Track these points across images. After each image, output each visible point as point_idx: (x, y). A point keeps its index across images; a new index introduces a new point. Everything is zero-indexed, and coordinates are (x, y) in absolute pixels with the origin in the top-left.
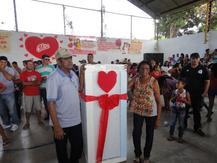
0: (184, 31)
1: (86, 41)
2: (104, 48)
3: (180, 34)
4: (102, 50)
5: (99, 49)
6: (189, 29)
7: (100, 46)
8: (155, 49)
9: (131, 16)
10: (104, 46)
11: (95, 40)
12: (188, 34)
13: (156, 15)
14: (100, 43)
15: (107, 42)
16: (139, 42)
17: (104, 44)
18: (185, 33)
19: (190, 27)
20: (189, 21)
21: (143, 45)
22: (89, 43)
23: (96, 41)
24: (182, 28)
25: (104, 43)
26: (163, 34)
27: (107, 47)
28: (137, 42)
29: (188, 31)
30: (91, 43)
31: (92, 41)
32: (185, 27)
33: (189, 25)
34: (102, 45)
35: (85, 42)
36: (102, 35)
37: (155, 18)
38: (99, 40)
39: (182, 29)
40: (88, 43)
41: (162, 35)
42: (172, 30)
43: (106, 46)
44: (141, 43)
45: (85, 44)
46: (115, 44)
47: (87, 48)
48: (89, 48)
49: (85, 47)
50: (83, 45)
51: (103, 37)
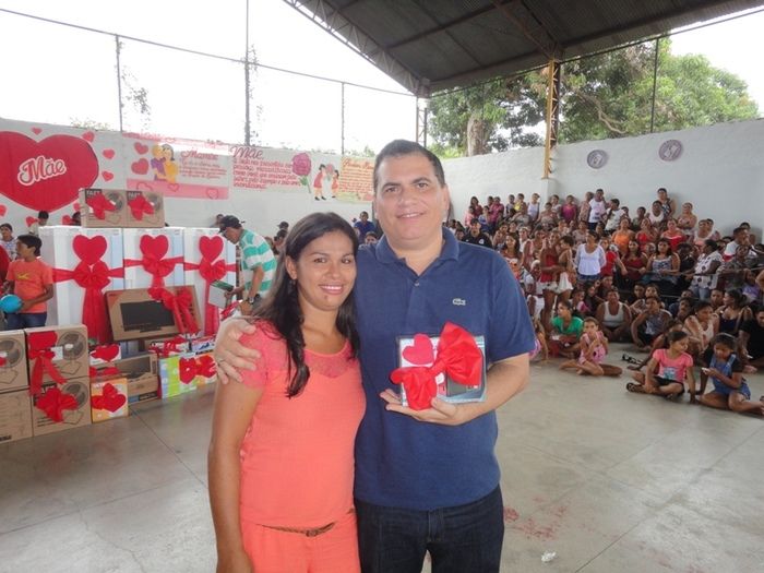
0: (513, 134)
1: (193, 154)
2: (254, 180)
3: (502, 145)
4: (248, 186)
5: (239, 183)
6: (526, 130)
7: (243, 173)
9: (343, 83)
10: (255, 174)
11: (224, 152)
12: (523, 143)
13: (420, 85)
14: (243, 162)
15: (265, 160)
16: (367, 163)
17: (255, 167)
18: (515, 141)
19: (527, 124)
20: (526, 106)
22: (205, 161)
23: (228, 157)
24: (506, 126)
25: (254, 163)
26: (451, 139)
27: (265, 176)
28: (362, 164)
29: (522, 134)
30: (212, 162)
31: (214, 157)
33: (524, 117)
34: (247, 171)
35: (189, 159)
36: (248, 137)
37: (418, 94)
38: (239, 154)
39: (507, 128)
40: (198, 161)
41: (447, 144)
42: (472, 130)
43: (259, 172)
45: (191, 163)
46: (291, 169)
47: (198, 176)
48: (203, 176)
49: (189, 176)
50: (185, 168)
51: (251, 144)
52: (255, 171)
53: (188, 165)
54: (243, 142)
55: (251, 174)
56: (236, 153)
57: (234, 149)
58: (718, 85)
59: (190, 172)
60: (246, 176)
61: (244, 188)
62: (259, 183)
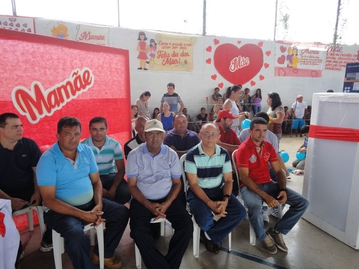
1: (307, 51)
2: (336, 65)
4: (332, 69)
5: (328, 68)
7: (330, 61)
10: (337, 62)
11: (322, 49)
14: (331, 55)
15: (343, 53)
17: (337, 57)
22: (312, 55)
23: (324, 52)
25: (337, 55)
27: (342, 62)
30: (315, 55)
31: (317, 52)
34: (332, 60)
35: (305, 54)
36: (336, 37)
38: (330, 50)
40: (309, 55)
43: (339, 61)
45: (305, 56)
46: (356, 58)
47: (308, 64)
48: (310, 64)
49: (304, 64)
50: (302, 59)
51: (337, 43)
52: (337, 60)
53: (304, 58)
55: (334, 62)
56: (328, 49)
57: (328, 47)
59: (305, 62)
60: (332, 63)
61: (330, 70)
62: (338, 67)
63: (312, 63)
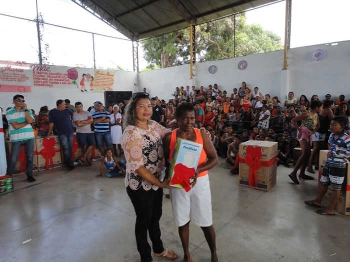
1: (9, 69)
2: (46, 82)
4: (43, 85)
5: (37, 83)
7: (39, 79)
8: (135, 84)
9: (93, 34)
10: (47, 79)
11: (27, 68)
13: (134, 36)
14: (38, 73)
15: (51, 72)
16: (108, 73)
17: (46, 75)
18: (185, 63)
21: (115, 78)
22: (16, 73)
23: (29, 71)
24: (181, 56)
25: (45, 73)
26: (157, 62)
27: (52, 80)
28: (105, 73)
29: (188, 59)
30: (20, 73)
31: (22, 71)
32: (185, 54)
34: (41, 78)
35: (6, 71)
36: (41, 60)
37: (133, 40)
38: (36, 69)
40: (13, 72)
43: (49, 78)
44: (112, 76)
45: (7, 74)
46: (67, 76)
47: (12, 81)
48: (15, 81)
49: (7, 80)
50: (4, 76)
51: (43, 64)
52: (46, 77)
53: (6, 75)
54: (38, 62)
55: (44, 79)
56: (34, 68)
57: (33, 66)
58: (269, 38)
59: (7, 78)
60: (41, 80)
61: (40, 86)
62: (49, 84)
63: (17, 80)
